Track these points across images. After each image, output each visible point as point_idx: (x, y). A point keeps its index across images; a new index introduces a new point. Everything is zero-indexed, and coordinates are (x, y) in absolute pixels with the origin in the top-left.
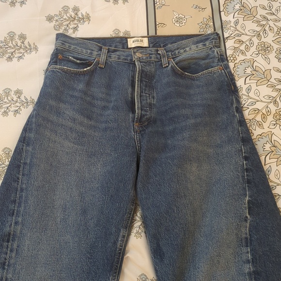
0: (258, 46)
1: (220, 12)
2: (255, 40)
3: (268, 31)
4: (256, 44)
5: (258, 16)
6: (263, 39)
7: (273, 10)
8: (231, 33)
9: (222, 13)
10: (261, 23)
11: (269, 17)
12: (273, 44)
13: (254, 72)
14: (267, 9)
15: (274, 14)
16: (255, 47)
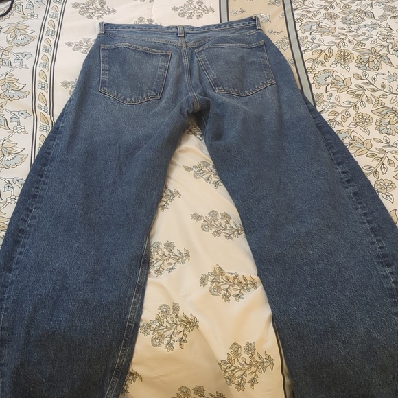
0: (355, 118)
1: (310, 85)
2: (352, 112)
3: (365, 102)
4: (353, 116)
5: (353, 86)
6: (361, 110)
7: (370, 79)
8: (324, 107)
9: (313, 86)
10: (357, 93)
11: (365, 87)
12: (372, 115)
13: (352, 142)
14: (363, 78)
15: (371, 84)
16: (351, 118)
